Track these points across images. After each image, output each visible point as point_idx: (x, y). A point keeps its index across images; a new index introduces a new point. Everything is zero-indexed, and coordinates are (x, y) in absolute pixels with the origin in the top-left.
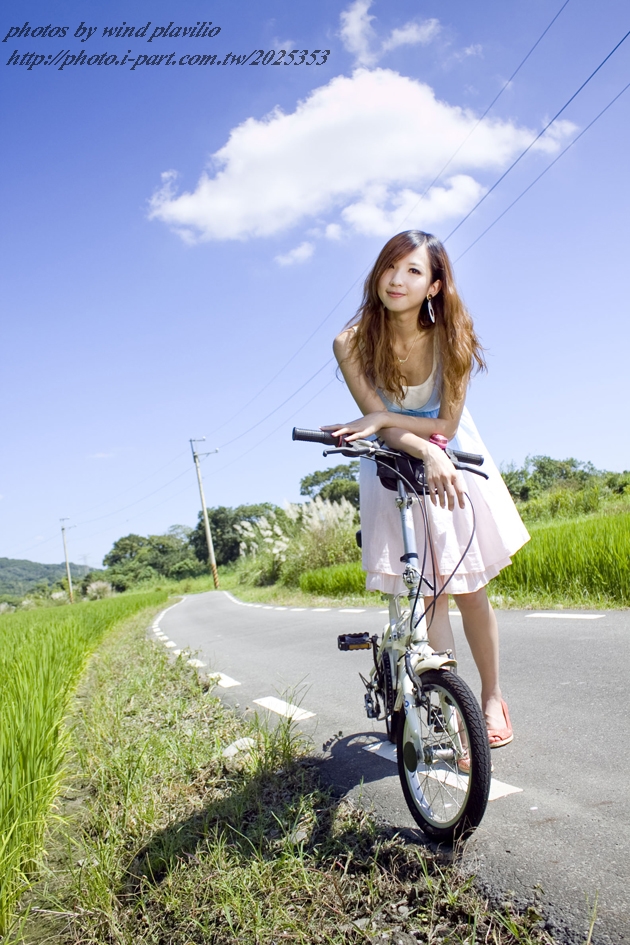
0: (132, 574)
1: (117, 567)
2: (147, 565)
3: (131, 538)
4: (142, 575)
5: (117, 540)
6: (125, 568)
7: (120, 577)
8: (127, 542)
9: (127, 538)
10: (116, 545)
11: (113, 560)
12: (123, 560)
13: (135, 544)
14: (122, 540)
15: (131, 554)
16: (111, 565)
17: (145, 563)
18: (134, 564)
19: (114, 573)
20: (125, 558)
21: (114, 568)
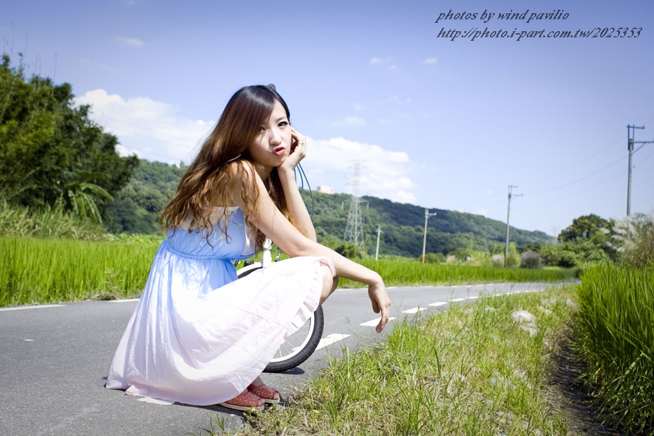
0: (583, 254)
1: (571, 244)
2: (599, 248)
3: (592, 218)
4: (592, 256)
5: (577, 218)
6: (578, 246)
7: (572, 254)
8: (586, 221)
9: (587, 217)
10: (575, 222)
11: (569, 236)
12: (578, 238)
13: (593, 225)
14: (582, 218)
15: (588, 234)
16: (566, 240)
17: (599, 245)
18: (588, 244)
19: (566, 248)
20: (581, 236)
21: (568, 244)
